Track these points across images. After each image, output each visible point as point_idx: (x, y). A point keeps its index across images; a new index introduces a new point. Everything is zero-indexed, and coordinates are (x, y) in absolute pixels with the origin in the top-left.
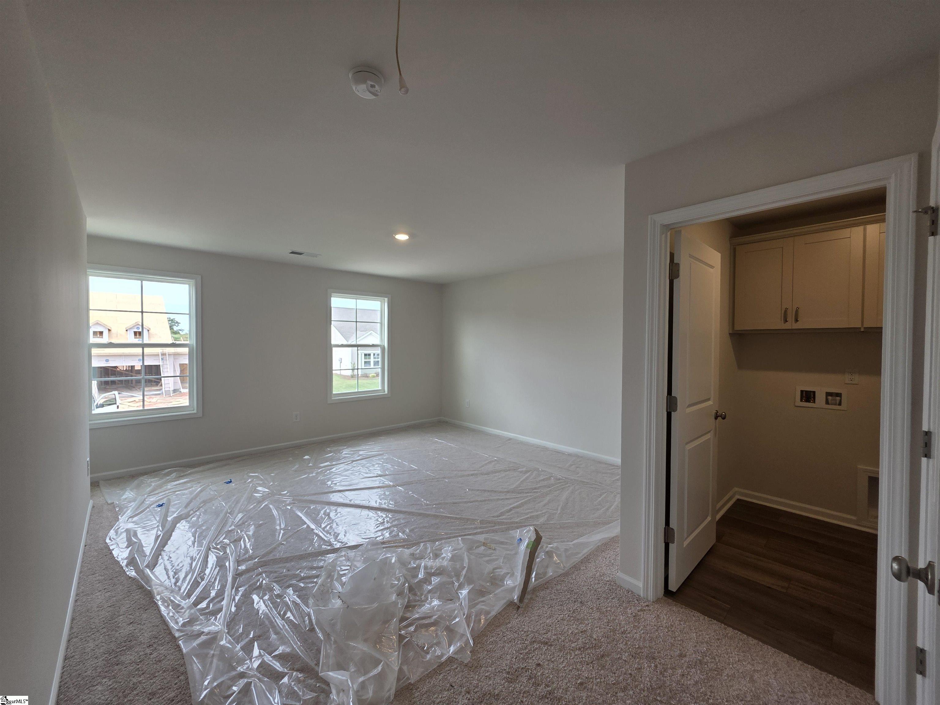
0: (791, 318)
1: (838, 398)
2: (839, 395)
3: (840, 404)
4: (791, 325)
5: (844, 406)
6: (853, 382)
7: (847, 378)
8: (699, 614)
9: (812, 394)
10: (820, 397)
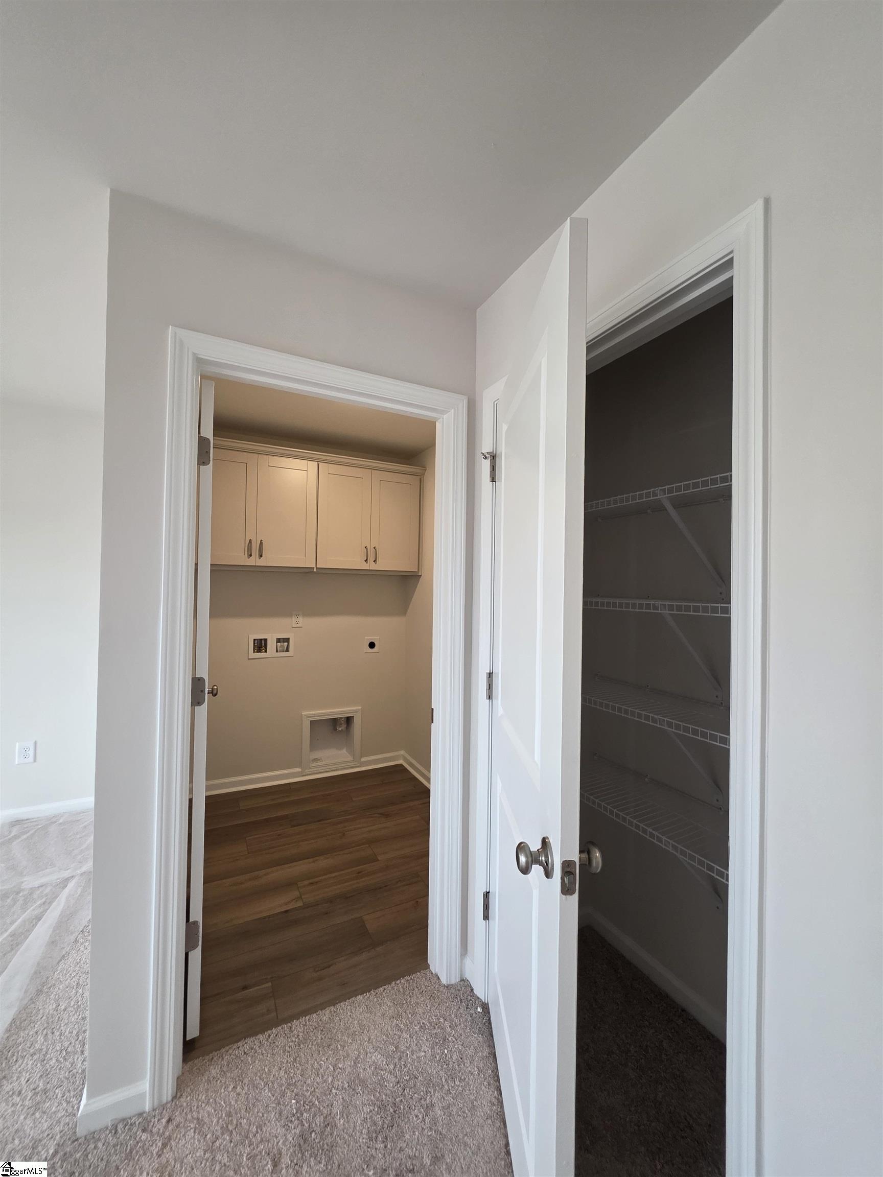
0: (255, 552)
1: (286, 644)
2: (287, 640)
3: (287, 650)
4: (253, 561)
5: (290, 653)
6: (298, 625)
7: (293, 621)
8: (249, 1041)
9: (263, 642)
10: (272, 645)
